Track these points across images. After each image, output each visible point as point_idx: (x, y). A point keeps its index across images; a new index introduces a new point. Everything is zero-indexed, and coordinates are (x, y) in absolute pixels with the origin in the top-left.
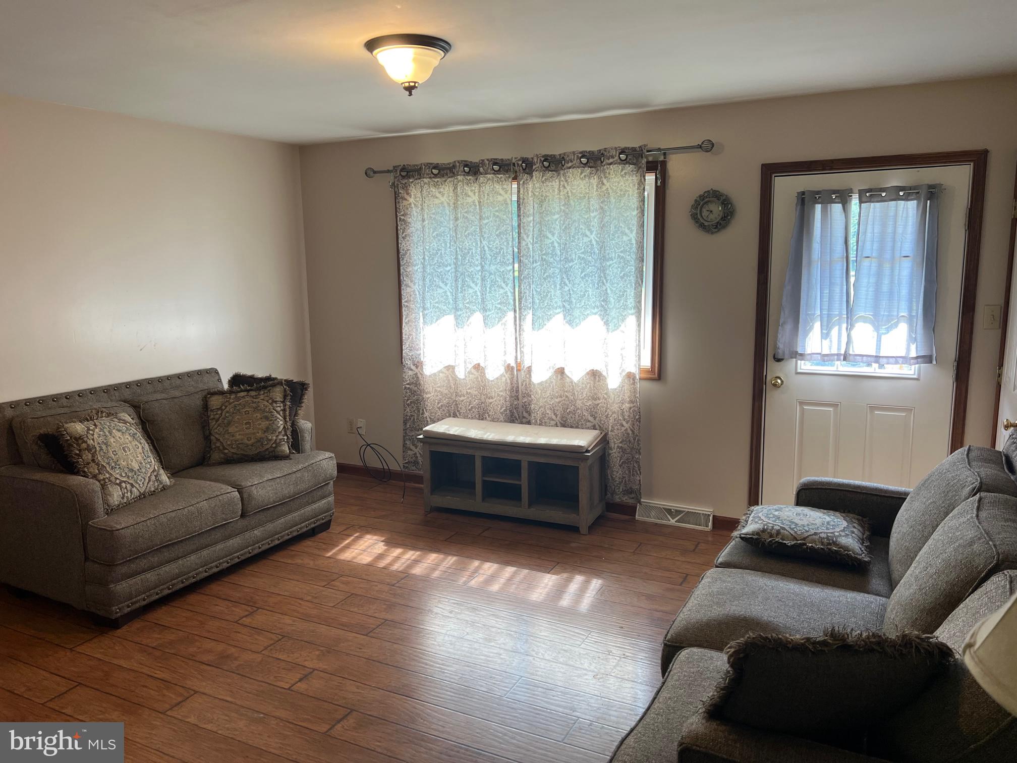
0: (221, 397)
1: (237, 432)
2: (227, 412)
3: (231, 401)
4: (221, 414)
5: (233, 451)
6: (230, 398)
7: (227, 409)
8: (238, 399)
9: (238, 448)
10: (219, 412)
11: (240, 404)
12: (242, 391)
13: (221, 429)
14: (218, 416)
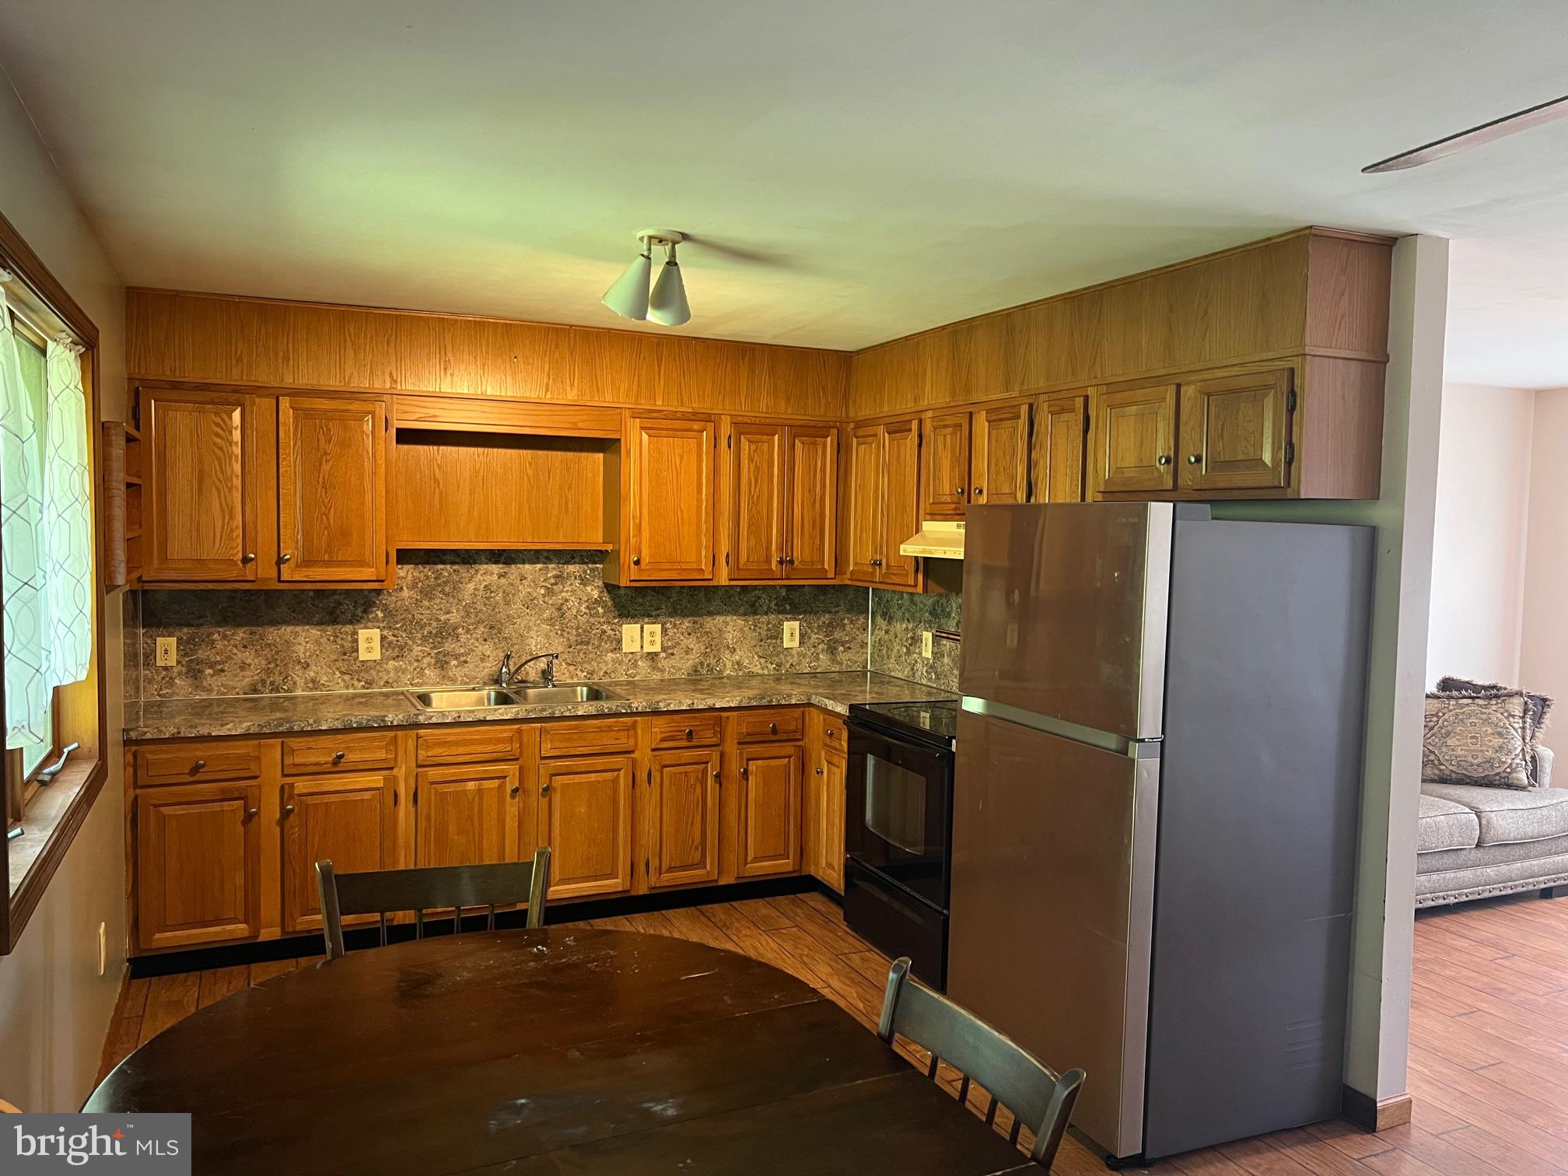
0: (1436, 701)
1: (1459, 746)
2: (1446, 720)
3: (1451, 708)
4: (1438, 721)
5: (1451, 768)
6: (1449, 704)
7: (1446, 717)
8: (1462, 706)
9: (1459, 765)
10: (1435, 719)
11: (1463, 713)
12: (1464, 697)
13: (1437, 740)
14: (1432, 724)
